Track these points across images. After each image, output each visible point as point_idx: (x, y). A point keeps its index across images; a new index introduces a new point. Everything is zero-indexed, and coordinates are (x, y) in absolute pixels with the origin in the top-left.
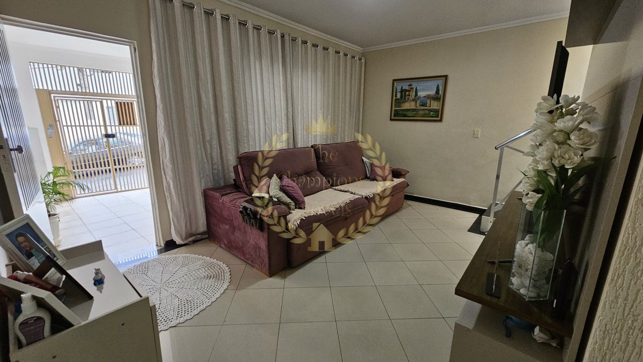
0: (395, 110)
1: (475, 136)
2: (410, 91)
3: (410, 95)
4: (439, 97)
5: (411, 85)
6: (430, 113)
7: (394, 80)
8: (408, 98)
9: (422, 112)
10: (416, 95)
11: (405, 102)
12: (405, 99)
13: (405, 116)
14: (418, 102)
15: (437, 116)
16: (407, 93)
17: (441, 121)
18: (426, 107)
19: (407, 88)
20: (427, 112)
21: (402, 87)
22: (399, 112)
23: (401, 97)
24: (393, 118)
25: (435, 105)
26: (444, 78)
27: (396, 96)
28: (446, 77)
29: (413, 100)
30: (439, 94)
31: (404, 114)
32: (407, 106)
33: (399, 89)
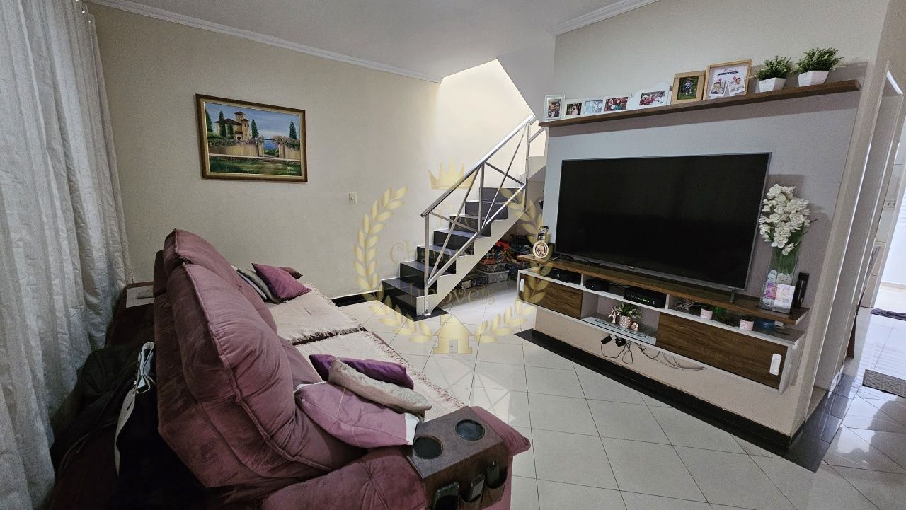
0: (211, 158)
2: (240, 125)
3: (241, 133)
4: (296, 142)
5: (239, 114)
6: (285, 169)
8: (239, 138)
9: (271, 166)
10: (255, 134)
11: (233, 144)
12: (232, 138)
13: (238, 170)
14: (261, 148)
16: (235, 128)
18: (278, 156)
20: (280, 166)
21: (221, 115)
22: (222, 163)
23: (223, 133)
25: (292, 156)
27: (210, 130)
29: (251, 143)
30: (296, 138)
31: (235, 167)
32: (237, 151)
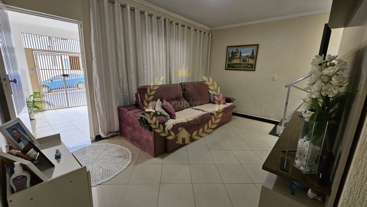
0: (228, 64)
1: (274, 79)
2: (237, 53)
3: (236, 55)
4: (254, 57)
5: (237, 50)
6: (248, 66)
7: (228, 47)
8: (236, 57)
9: (243, 65)
10: (240, 55)
11: (234, 59)
12: (234, 57)
13: (234, 67)
14: (242, 59)
15: (252, 68)
16: (235, 54)
17: (254, 70)
18: (246, 62)
19: (235, 51)
20: (246, 65)
21: (232, 51)
22: (230, 65)
23: (232, 56)
24: (227, 68)
25: (251, 61)
26: (257, 46)
27: (229, 56)
28: (258, 45)
29: (239, 58)
30: (253, 55)
31: (233, 66)
32: (235, 61)
33: (231, 52)
